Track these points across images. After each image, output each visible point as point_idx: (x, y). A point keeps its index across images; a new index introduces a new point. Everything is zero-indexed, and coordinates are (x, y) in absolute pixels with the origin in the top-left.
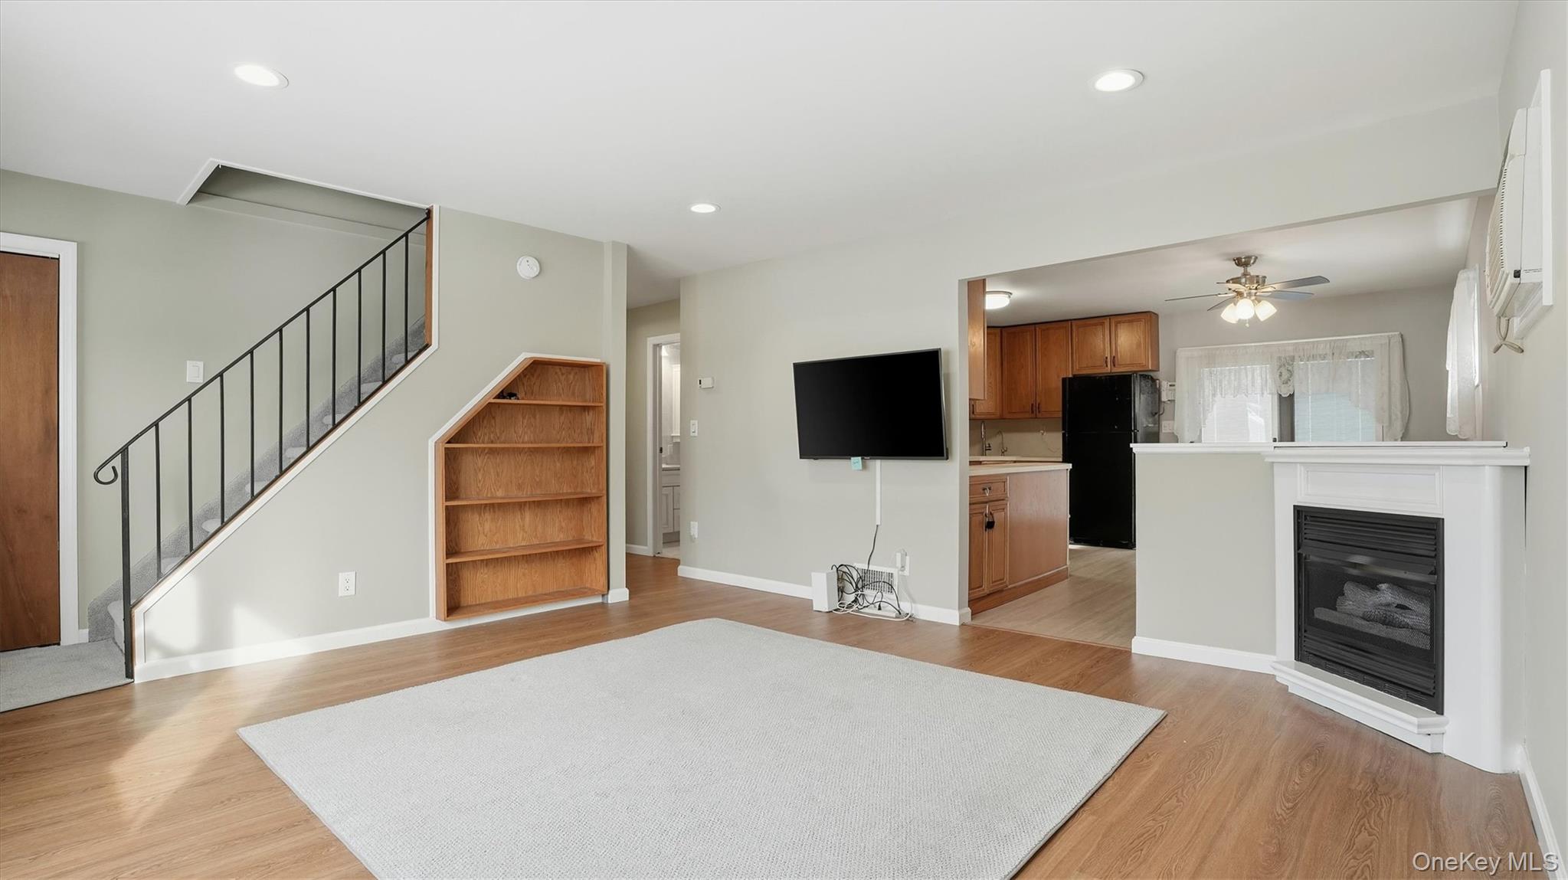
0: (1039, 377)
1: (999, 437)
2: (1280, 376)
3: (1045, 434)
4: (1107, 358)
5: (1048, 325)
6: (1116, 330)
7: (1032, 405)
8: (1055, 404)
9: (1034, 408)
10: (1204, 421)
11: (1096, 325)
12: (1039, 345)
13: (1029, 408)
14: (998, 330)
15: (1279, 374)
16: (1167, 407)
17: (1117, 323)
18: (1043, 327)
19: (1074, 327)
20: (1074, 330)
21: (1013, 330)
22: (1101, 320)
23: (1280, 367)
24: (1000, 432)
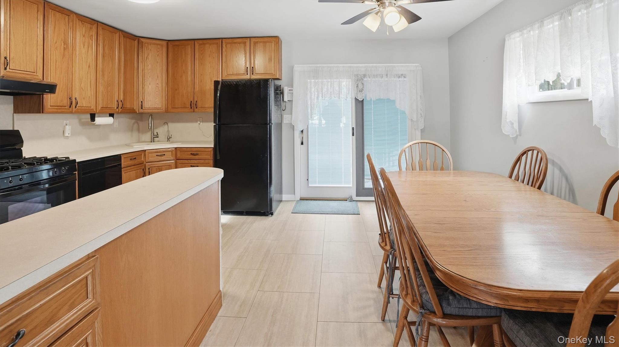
0: (197, 81)
1: (166, 127)
2: (357, 86)
3: (201, 124)
4: (247, 68)
5: (205, 42)
6: (254, 48)
7: (191, 102)
8: (209, 102)
9: (193, 105)
10: (311, 115)
11: (239, 43)
12: (197, 56)
13: (188, 106)
14: (164, 43)
15: (356, 85)
16: (288, 105)
17: (255, 43)
18: (201, 42)
19: (224, 44)
20: (224, 46)
21: (177, 43)
22: (244, 40)
23: (357, 80)
24: (166, 123)
